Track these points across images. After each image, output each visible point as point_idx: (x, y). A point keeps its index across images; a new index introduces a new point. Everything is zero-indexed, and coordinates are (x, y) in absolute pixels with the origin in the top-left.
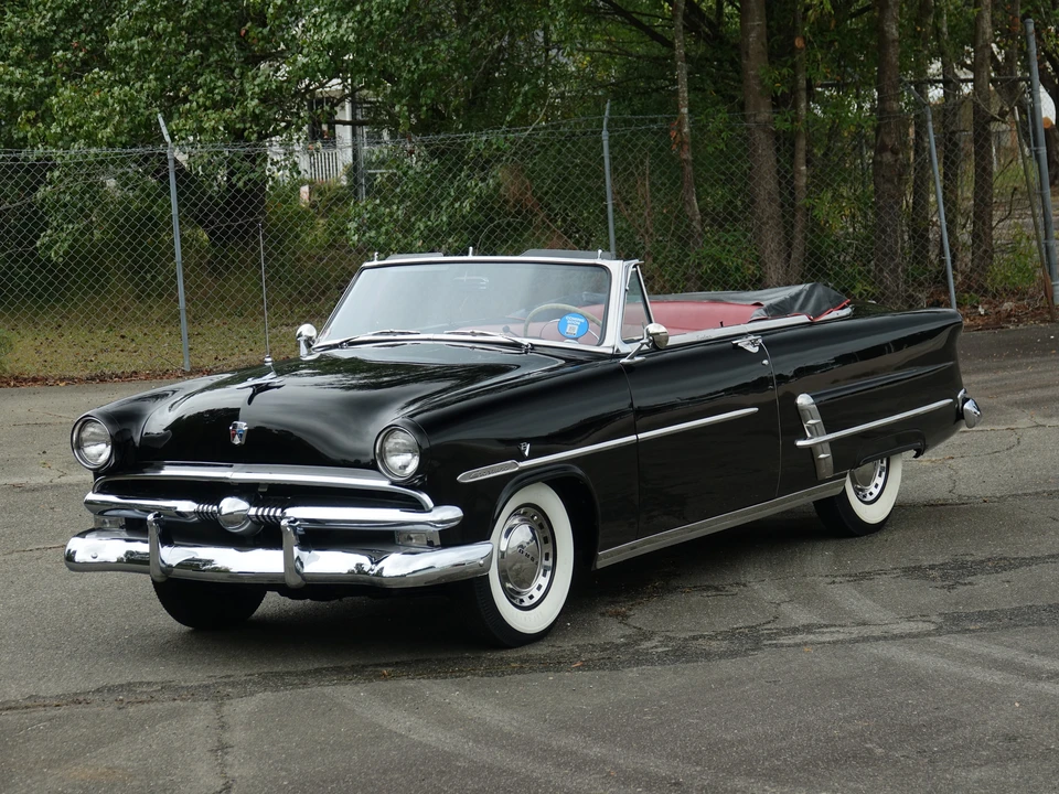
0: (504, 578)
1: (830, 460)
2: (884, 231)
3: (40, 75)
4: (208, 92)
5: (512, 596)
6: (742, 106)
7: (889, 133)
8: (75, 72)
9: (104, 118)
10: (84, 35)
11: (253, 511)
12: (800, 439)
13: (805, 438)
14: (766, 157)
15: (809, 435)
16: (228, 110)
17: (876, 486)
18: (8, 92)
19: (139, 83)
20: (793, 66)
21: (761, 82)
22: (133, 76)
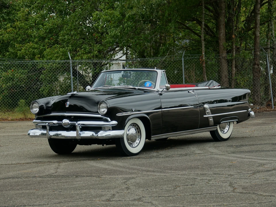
0: (128, 140)
1: (213, 121)
2: (255, 85)
3: (42, 46)
4: (84, 50)
5: (130, 144)
6: (219, 53)
7: (256, 60)
8: (50, 46)
9: (58, 56)
10: (54, 36)
11: (70, 122)
12: (205, 115)
13: (206, 115)
14: (225, 66)
15: (207, 114)
16: (89, 54)
17: (226, 130)
18: (33, 50)
19: (67, 48)
20: (232, 43)
21: (223, 47)
22: (65, 46)
